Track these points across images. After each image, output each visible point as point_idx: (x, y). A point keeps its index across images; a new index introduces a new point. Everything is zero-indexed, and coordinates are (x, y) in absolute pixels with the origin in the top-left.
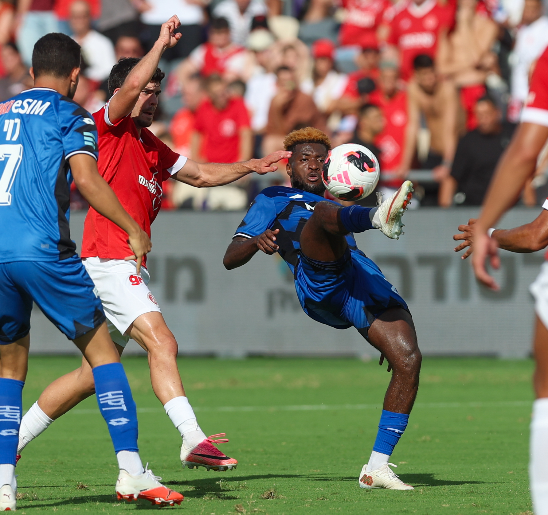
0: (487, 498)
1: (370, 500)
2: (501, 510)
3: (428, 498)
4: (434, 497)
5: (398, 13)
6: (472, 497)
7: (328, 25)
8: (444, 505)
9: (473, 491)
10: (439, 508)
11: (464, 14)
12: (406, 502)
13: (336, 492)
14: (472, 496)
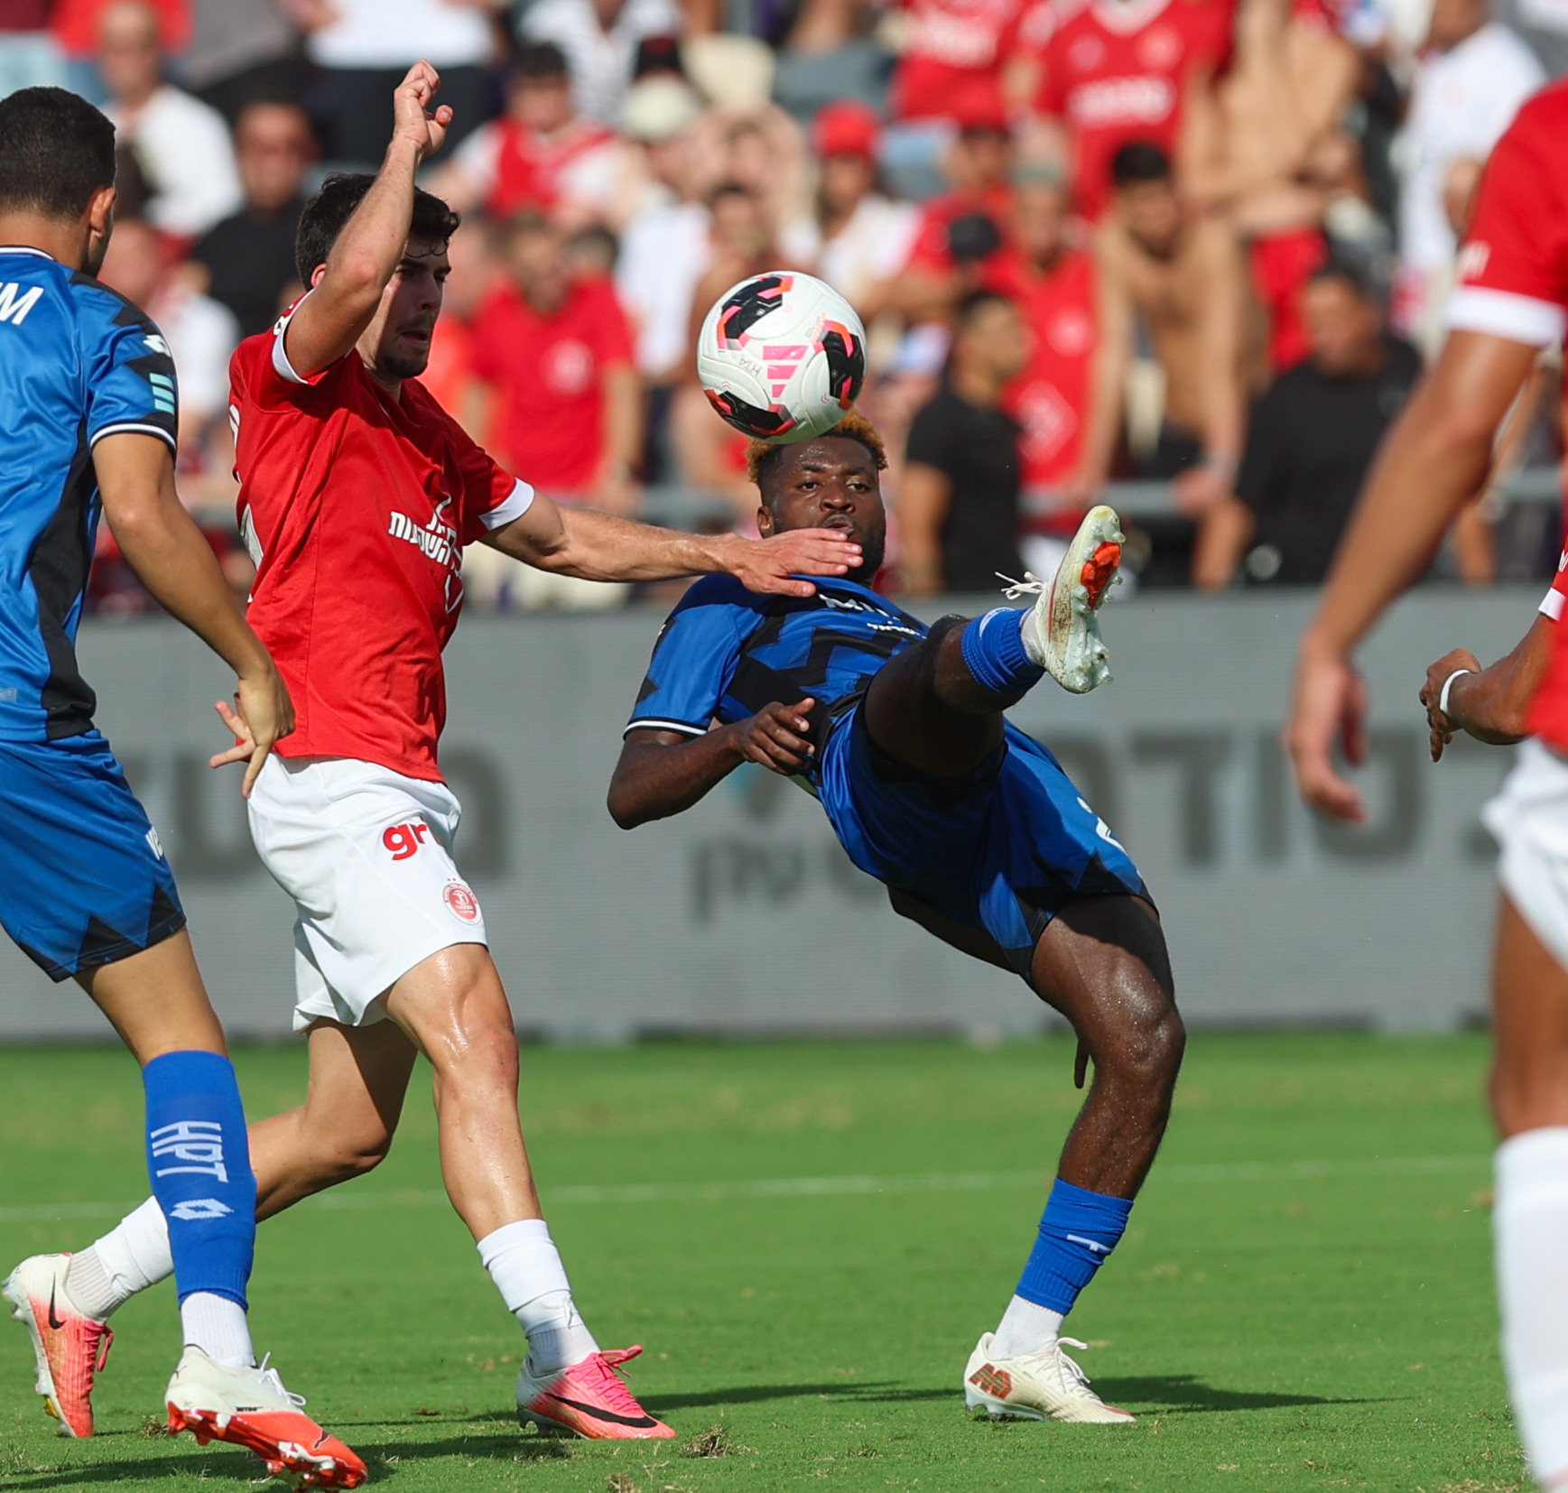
0: (1349, 1444)
1: (1005, 1455)
2: (1389, 1479)
3: (1175, 1445)
4: (1192, 1443)
5: (1064, 24)
6: (1305, 1442)
7: (858, 61)
8: (1223, 1467)
9: (1306, 1424)
10: (1209, 1474)
11: (1256, 23)
12: (1109, 1459)
13: (903, 1434)
14: (1304, 1438)
